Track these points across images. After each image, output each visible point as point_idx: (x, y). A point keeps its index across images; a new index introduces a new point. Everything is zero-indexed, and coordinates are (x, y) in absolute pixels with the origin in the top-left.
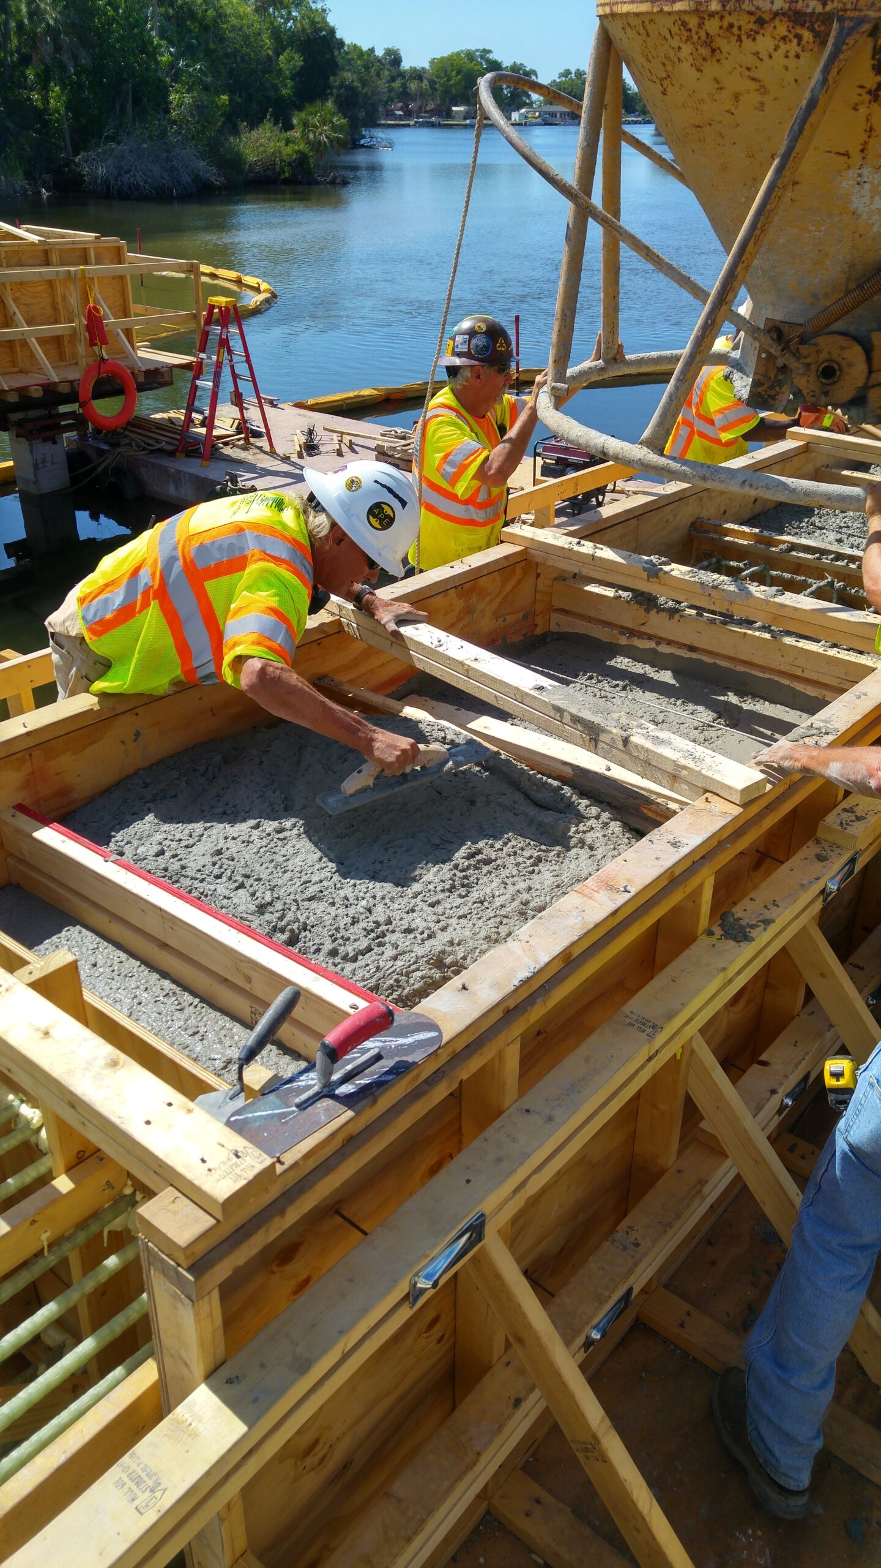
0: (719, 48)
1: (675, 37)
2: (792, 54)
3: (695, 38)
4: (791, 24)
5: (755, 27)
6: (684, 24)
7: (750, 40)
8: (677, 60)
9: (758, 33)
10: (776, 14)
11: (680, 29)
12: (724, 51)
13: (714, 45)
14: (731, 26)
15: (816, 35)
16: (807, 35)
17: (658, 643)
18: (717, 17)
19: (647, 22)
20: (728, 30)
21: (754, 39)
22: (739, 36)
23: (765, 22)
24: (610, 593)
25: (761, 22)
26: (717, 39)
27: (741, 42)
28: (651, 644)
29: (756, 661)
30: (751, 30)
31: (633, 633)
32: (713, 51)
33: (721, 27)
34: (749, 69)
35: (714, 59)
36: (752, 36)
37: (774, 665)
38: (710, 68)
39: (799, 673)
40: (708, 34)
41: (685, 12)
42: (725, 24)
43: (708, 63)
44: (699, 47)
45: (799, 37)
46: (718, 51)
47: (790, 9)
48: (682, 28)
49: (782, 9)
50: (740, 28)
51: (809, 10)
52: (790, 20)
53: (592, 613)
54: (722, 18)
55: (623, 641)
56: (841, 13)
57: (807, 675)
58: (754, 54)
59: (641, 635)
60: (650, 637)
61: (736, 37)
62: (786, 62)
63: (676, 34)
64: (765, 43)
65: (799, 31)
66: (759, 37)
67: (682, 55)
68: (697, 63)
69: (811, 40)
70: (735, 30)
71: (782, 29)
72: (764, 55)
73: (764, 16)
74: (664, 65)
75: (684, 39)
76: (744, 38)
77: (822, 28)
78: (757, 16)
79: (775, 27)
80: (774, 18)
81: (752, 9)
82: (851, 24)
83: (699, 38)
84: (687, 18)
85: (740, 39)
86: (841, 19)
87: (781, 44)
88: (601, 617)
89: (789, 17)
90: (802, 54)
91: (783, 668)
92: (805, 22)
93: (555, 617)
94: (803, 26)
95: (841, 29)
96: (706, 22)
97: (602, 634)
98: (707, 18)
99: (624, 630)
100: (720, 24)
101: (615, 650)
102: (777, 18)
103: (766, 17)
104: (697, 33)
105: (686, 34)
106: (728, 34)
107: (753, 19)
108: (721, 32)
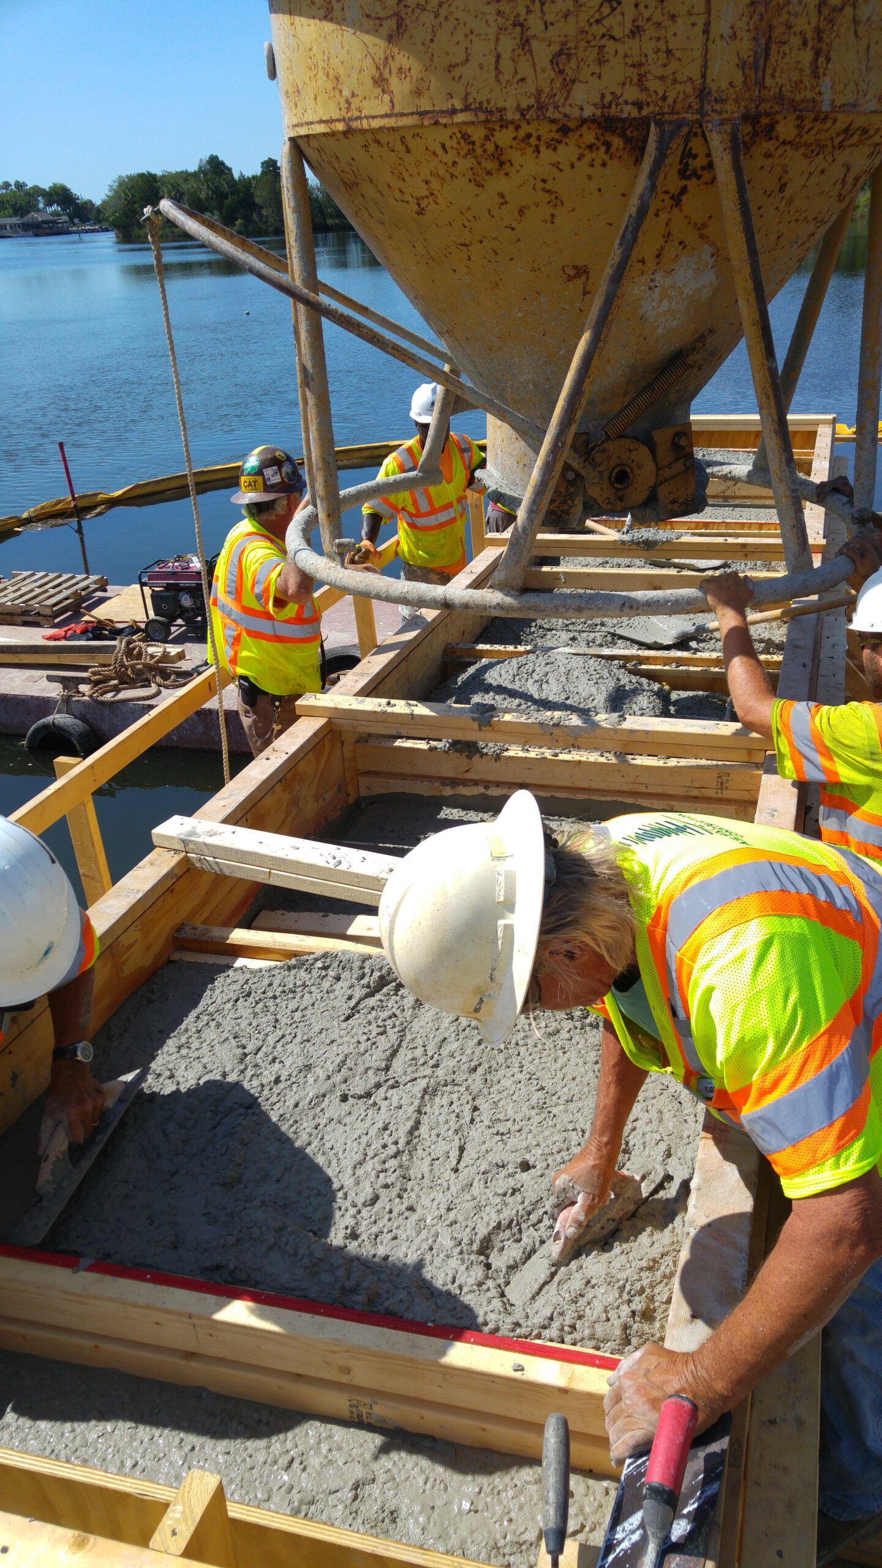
0: (510, 161)
1: (449, 151)
2: (597, 163)
3: (479, 151)
4: (599, 132)
5: (557, 136)
6: (465, 137)
7: (550, 150)
8: (448, 176)
9: (560, 142)
10: (583, 121)
11: (459, 143)
12: (516, 164)
13: (504, 158)
14: (529, 136)
15: (627, 140)
16: (617, 142)
17: (487, 788)
18: (511, 128)
19: (409, 138)
20: (523, 140)
21: (555, 149)
22: (537, 147)
23: (570, 130)
24: (422, 745)
25: (565, 130)
26: (509, 151)
27: (539, 152)
28: (480, 790)
29: (595, 786)
30: (552, 139)
31: (454, 782)
32: (502, 164)
33: (515, 138)
34: (544, 181)
35: (502, 172)
36: (553, 145)
37: (615, 787)
38: (497, 184)
39: (642, 789)
40: (497, 146)
41: (465, 123)
42: (522, 133)
43: (494, 177)
44: (484, 161)
45: (608, 145)
46: (508, 164)
47: (603, 115)
48: (462, 141)
49: (594, 115)
50: (539, 138)
51: (625, 115)
52: (599, 127)
53: (407, 770)
54: (518, 128)
55: (448, 791)
56: (658, 117)
57: (651, 790)
58: (553, 165)
59: (465, 783)
60: (476, 783)
61: (533, 148)
62: (590, 171)
63: (452, 148)
64: (567, 152)
65: (609, 137)
66: (561, 147)
67: (456, 171)
68: (478, 178)
69: (622, 146)
70: (533, 141)
71: (589, 136)
72: (565, 166)
73: (569, 124)
74: (427, 182)
75: (462, 153)
76: (542, 148)
77: (635, 133)
78: (561, 124)
79: (581, 135)
80: (581, 126)
81: (556, 116)
82: (672, 128)
83: (485, 151)
84: (470, 130)
85: (537, 150)
86: (659, 124)
87: (587, 152)
88: (416, 772)
89: (599, 124)
90: (609, 162)
91: (625, 788)
92: (617, 128)
93: (364, 781)
94: (613, 132)
95: (662, 135)
96: (496, 134)
97: (424, 789)
98: (497, 128)
99: (446, 781)
100: (515, 134)
101: (440, 803)
102: (585, 125)
103: (572, 125)
104: (482, 145)
105: (466, 148)
106: (523, 145)
107: (555, 128)
108: (514, 144)
